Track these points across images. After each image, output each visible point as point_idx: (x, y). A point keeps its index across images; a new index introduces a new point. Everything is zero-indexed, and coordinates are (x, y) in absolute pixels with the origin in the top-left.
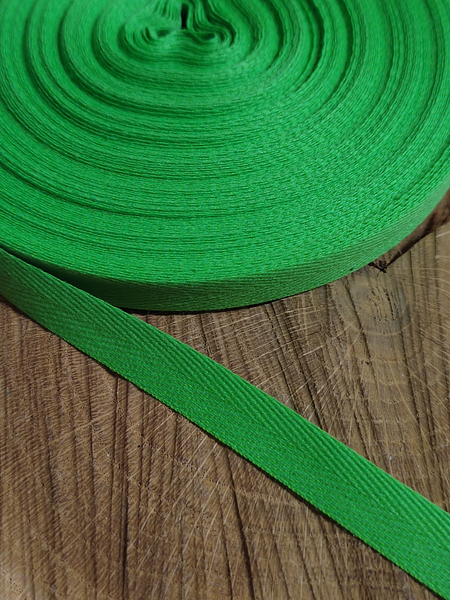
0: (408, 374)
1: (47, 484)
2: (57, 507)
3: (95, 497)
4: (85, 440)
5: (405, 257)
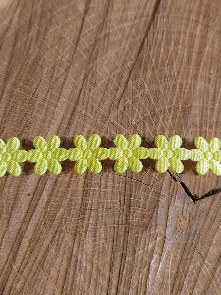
0: (179, 268)
4: (1, 236)
5: (210, 198)
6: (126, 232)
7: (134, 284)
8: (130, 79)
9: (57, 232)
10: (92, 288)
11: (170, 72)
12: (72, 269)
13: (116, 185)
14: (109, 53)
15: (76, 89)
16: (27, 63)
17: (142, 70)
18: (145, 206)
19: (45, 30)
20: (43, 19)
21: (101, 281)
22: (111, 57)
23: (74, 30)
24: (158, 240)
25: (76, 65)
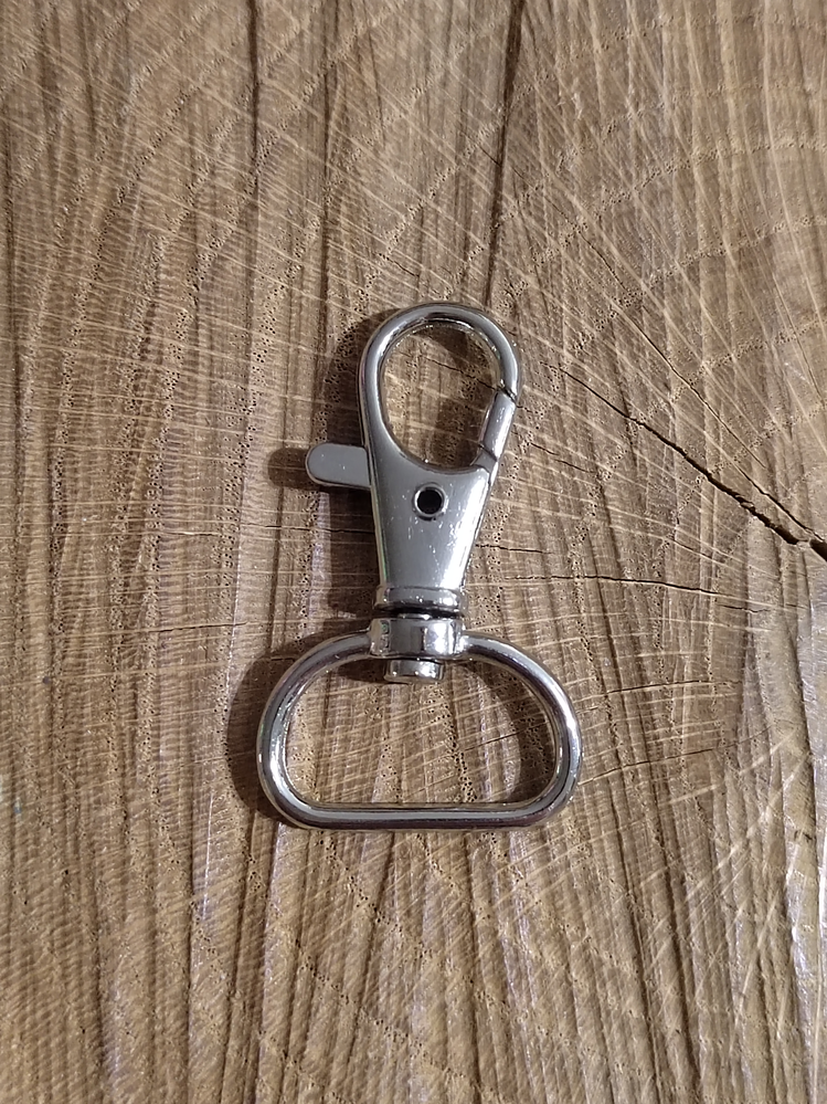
1: (92, 1032)
2: (111, 1085)
3: (189, 1072)
4: (178, 938)
6: (659, 790)
7: (743, 975)
8: (504, 193)
9: (390, 859)
10: (586, 1035)
11: (654, 126)
12: (489, 987)
13: (565, 617)
14: (390, 110)
15: (302, 288)
16: (81, 233)
17: (541, 142)
18: (705, 672)
19: (113, 82)
20: (92, 39)
21: (612, 1000)
22: (403, 125)
23: (226, 55)
24: (786, 787)
25: (277, 190)
